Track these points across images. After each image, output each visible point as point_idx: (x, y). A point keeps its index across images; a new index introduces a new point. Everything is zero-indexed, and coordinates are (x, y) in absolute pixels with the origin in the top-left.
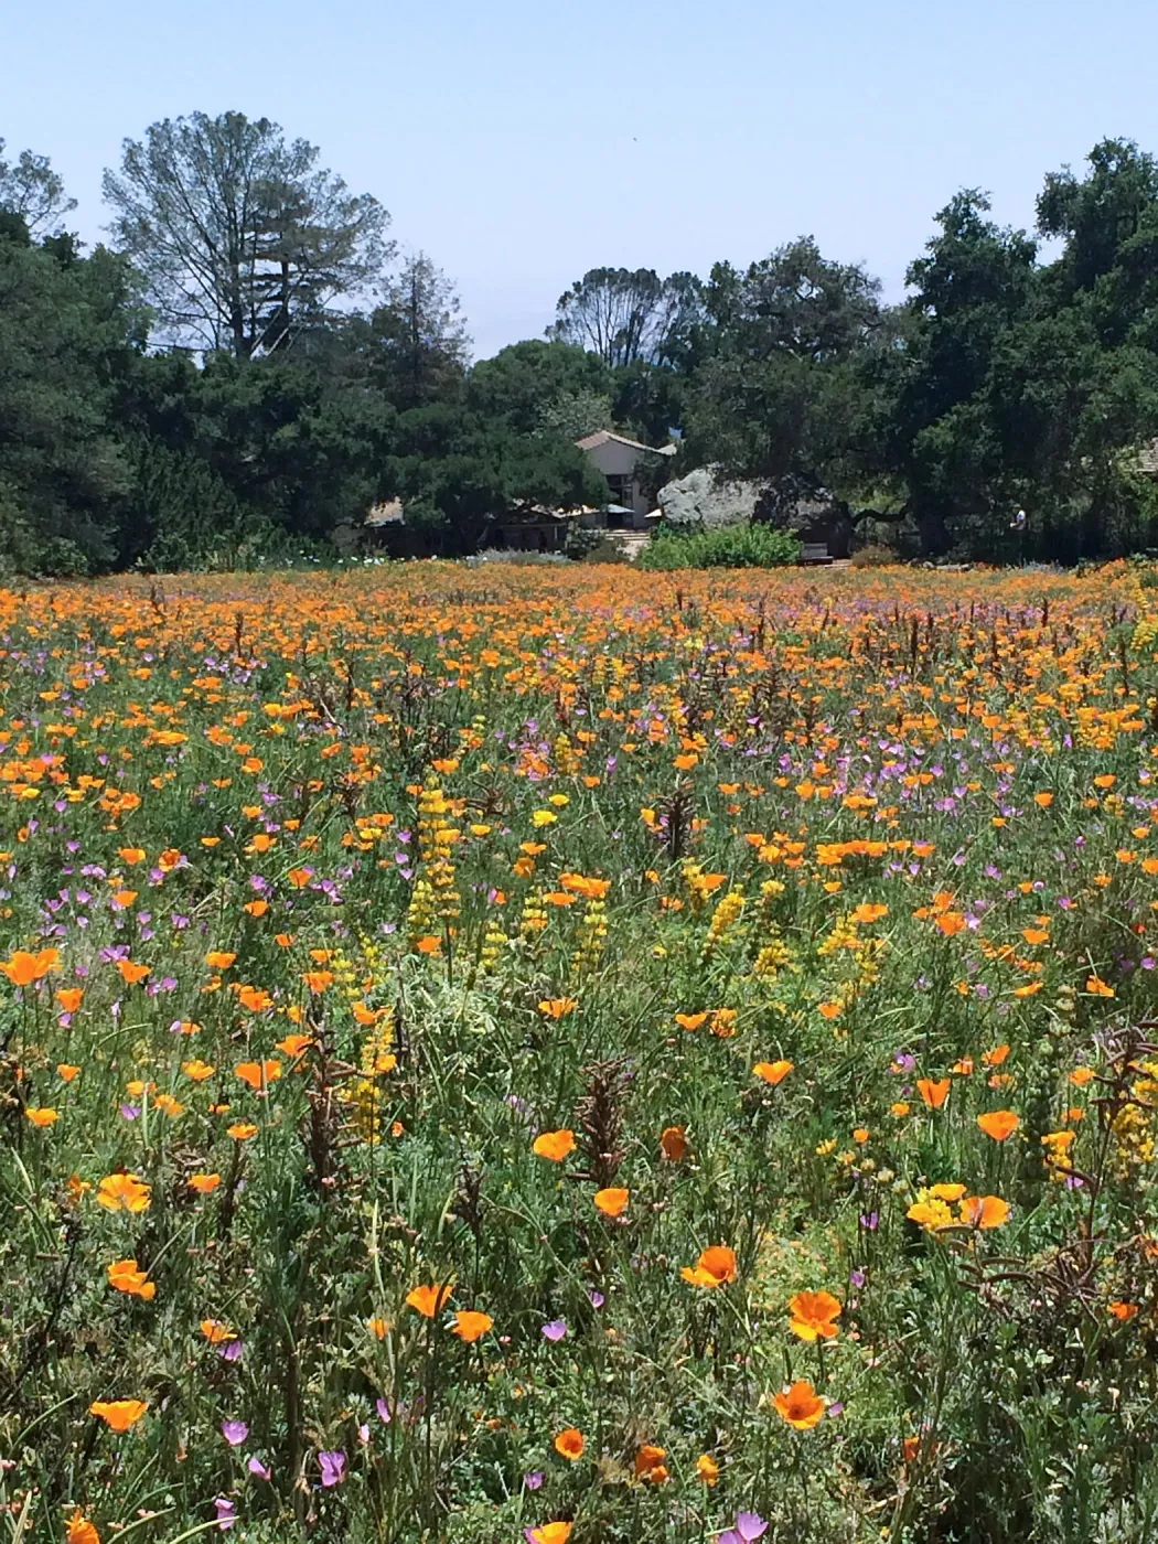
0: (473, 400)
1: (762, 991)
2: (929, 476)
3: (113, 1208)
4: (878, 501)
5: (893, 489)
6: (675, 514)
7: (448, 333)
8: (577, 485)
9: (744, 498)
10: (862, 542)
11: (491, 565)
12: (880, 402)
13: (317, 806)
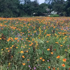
0: (40, 7)
1: (59, 41)
2: (68, 11)
3: (21, 53)
4: (64, 13)
5: (65, 12)
6: (52, 14)
7: (38, 3)
8: (46, 12)
9: (56, 13)
10: (63, 16)
11: (41, 17)
12: (65, 7)
13: (32, 30)
